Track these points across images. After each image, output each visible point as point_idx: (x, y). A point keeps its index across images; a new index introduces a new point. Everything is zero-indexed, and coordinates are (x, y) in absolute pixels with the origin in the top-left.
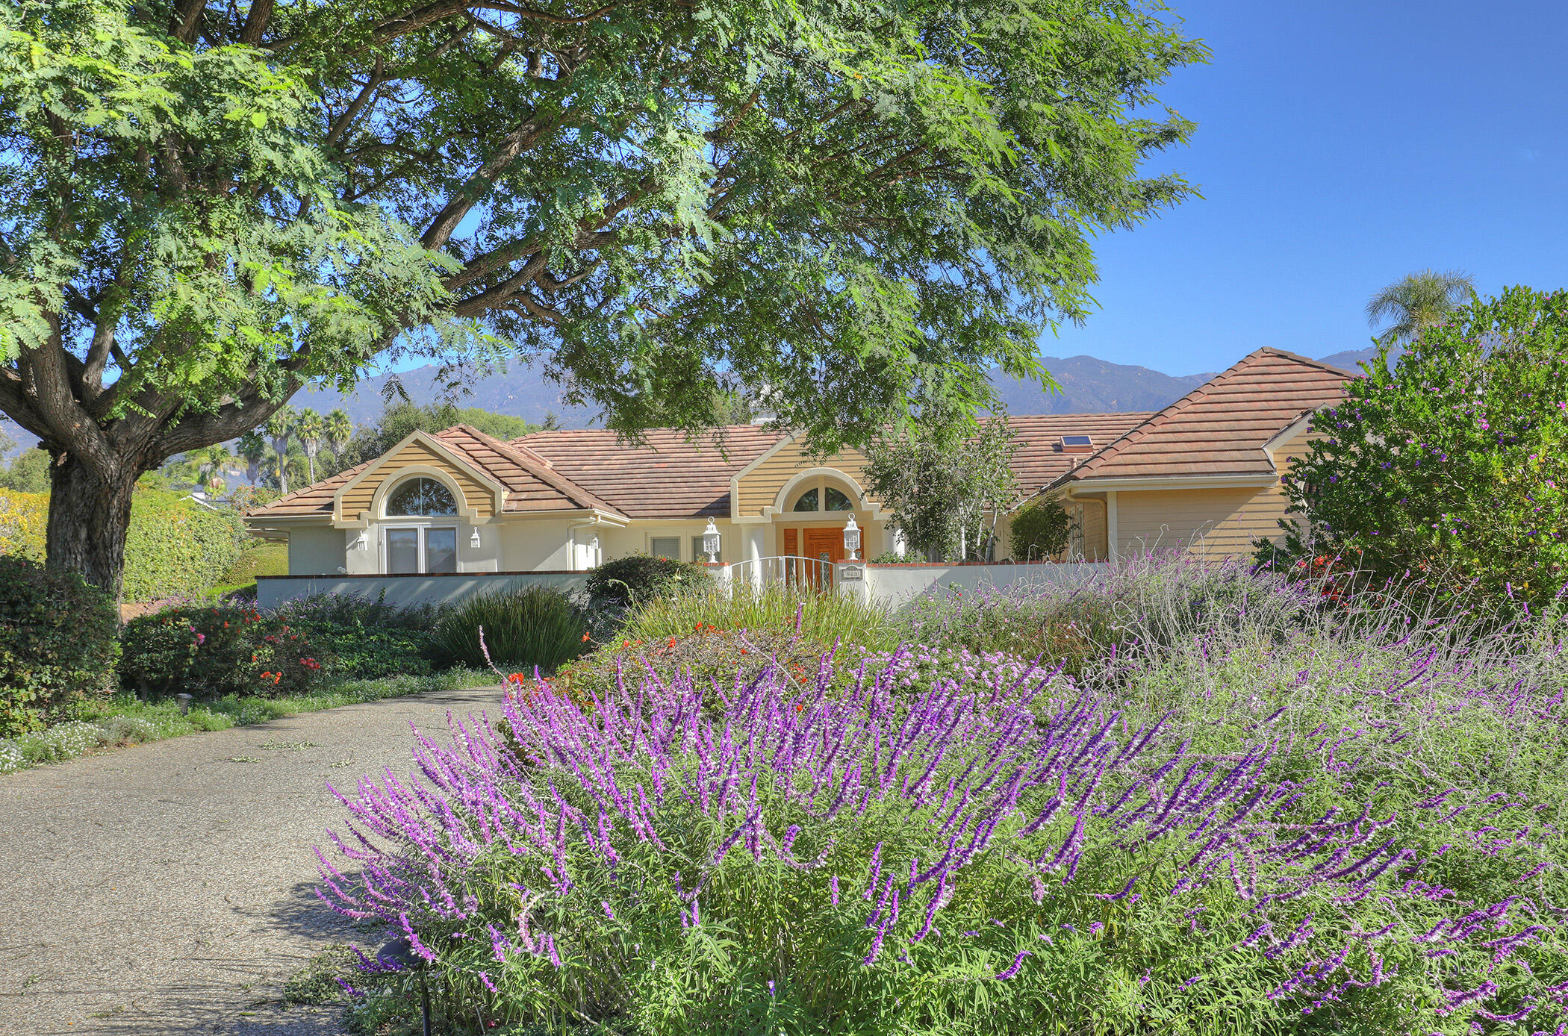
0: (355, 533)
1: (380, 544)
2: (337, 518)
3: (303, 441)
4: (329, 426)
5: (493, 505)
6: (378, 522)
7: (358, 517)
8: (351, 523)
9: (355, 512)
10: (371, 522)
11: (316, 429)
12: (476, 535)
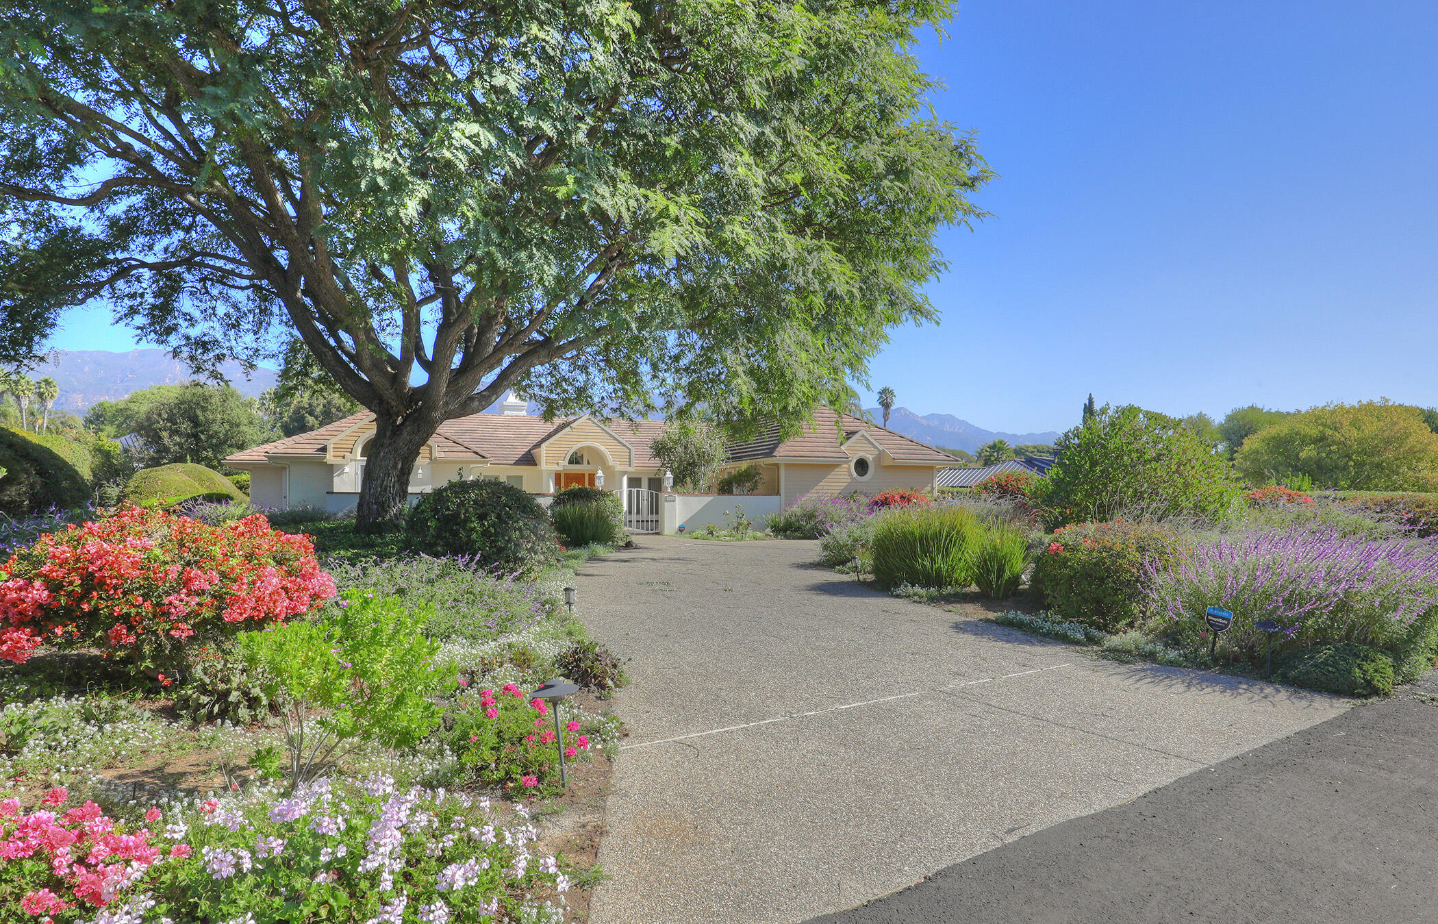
0: (341, 467)
1: (356, 474)
2: (330, 457)
3: (18, 397)
4: (40, 388)
5: (431, 454)
6: (356, 460)
7: (344, 457)
8: (338, 461)
9: (342, 454)
10: (351, 460)
11: (29, 390)
12: (420, 471)
